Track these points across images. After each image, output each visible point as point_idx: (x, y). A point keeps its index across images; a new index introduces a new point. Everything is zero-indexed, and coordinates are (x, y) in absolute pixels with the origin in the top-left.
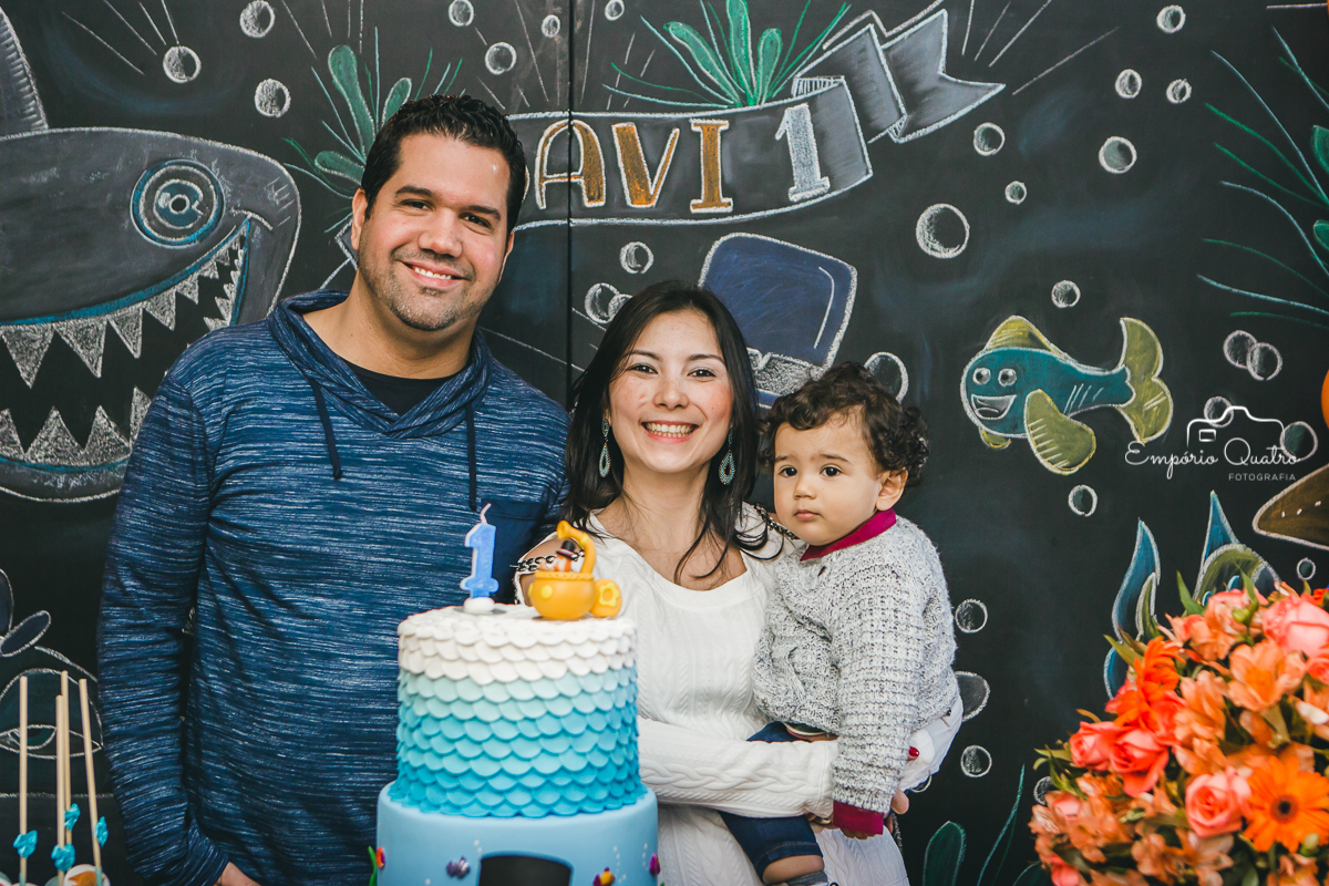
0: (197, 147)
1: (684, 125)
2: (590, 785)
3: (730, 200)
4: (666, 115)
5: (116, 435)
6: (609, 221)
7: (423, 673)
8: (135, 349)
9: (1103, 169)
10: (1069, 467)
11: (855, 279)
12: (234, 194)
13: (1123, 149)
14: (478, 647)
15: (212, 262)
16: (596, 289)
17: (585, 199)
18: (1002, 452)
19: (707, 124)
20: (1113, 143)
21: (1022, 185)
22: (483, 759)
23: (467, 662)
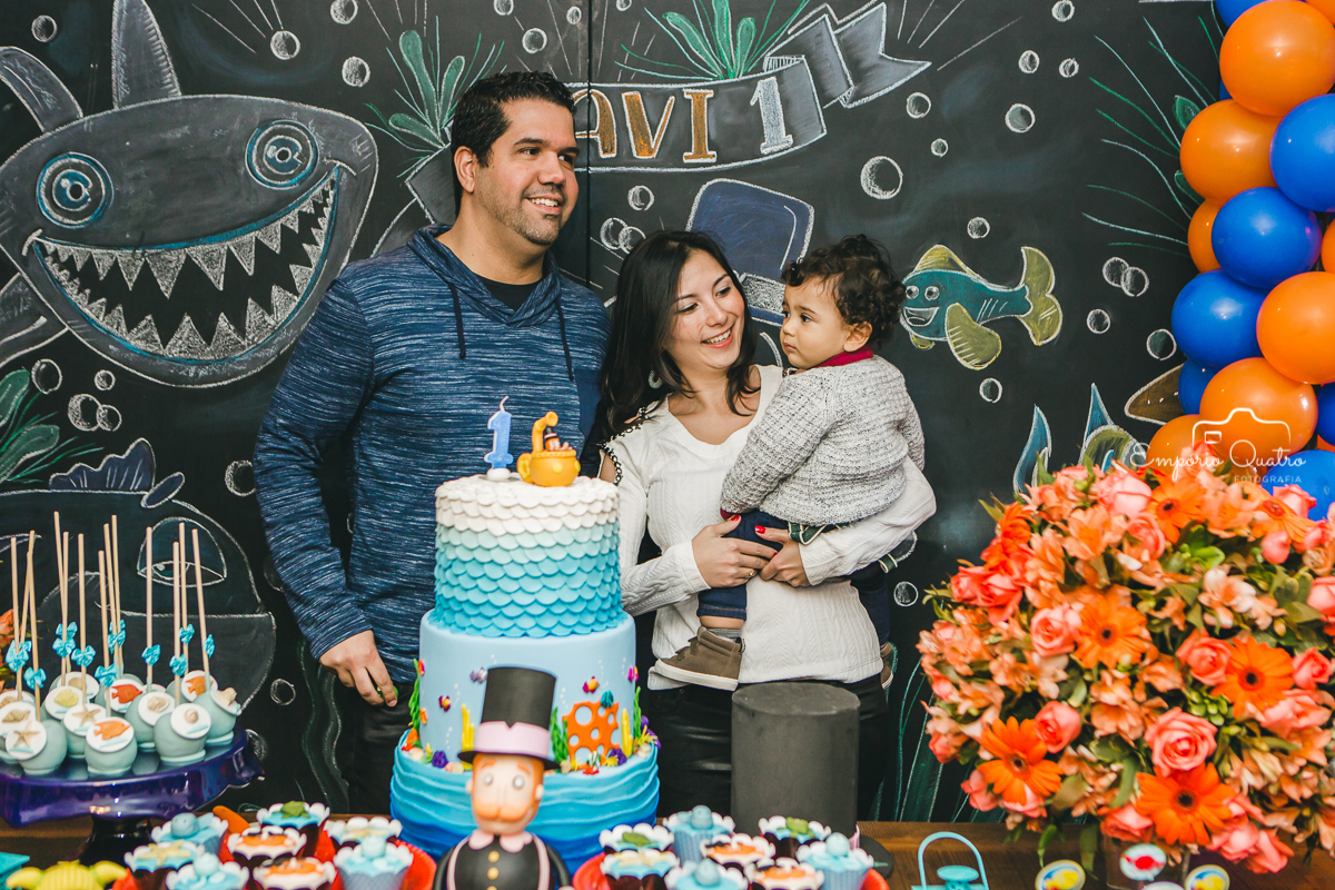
0: (297, 110)
1: (678, 94)
2: (581, 613)
3: (715, 153)
4: (665, 86)
5: (234, 336)
6: (619, 169)
7: (453, 527)
8: (249, 269)
9: (1008, 129)
10: (980, 364)
11: (812, 215)
12: (326, 147)
13: (1024, 112)
14: (493, 506)
15: (309, 201)
16: (609, 222)
17: (601, 152)
18: (927, 352)
19: (697, 93)
20: (1017, 108)
21: (944, 142)
22: (498, 593)
23: (486, 518)
